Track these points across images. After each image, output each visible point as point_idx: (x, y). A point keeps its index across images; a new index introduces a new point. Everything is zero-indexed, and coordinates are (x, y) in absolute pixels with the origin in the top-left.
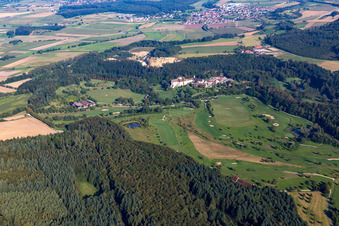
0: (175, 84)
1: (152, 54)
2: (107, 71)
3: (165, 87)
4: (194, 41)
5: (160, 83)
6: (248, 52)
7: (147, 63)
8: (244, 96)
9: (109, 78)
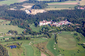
0: (41, 24)
1: (33, 8)
2: (9, 15)
3: (36, 25)
4: (56, 1)
5: (35, 23)
6: (81, 8)
7: (30, 12)
8: (75, 32)
9: (8, 19)
